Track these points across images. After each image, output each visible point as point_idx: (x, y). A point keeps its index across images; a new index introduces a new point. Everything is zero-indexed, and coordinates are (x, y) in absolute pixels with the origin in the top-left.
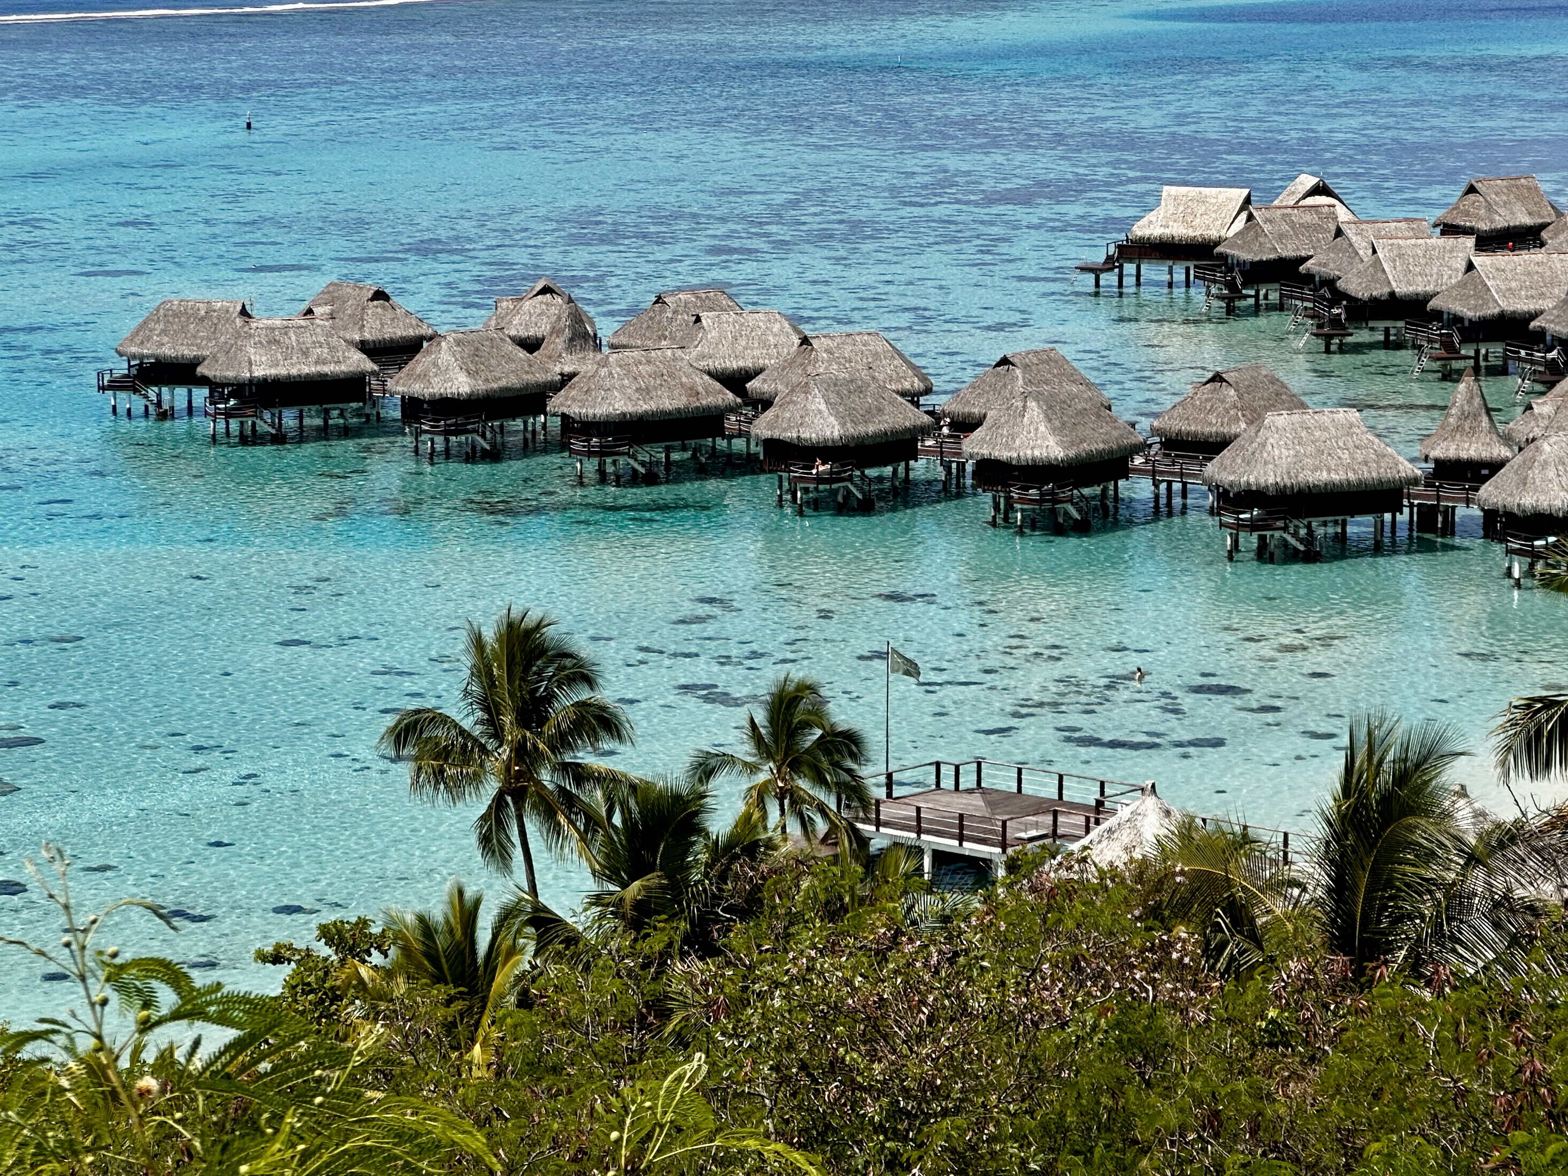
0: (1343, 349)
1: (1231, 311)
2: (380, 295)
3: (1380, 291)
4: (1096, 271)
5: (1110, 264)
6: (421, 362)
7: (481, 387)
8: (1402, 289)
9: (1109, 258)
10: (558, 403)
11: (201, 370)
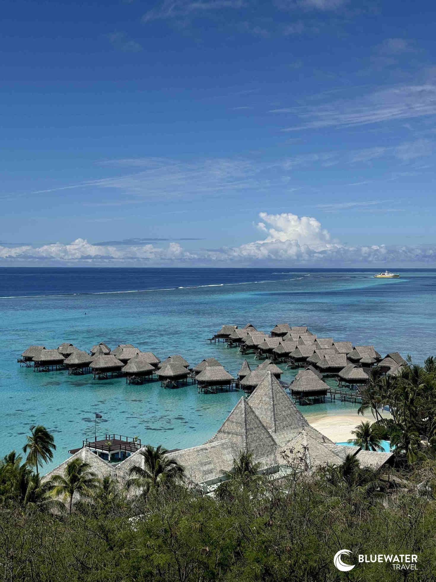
0: (246, 354)
1: (231, 347)
2: (71, 345)
3: (252, 344)
4: (211, 340)
5: (213, 339)
6: (70, 358)
7: (80, 362)
8: (256, 344)
9: (213, 338)
10: (91, 365)
11: (33, 359)
